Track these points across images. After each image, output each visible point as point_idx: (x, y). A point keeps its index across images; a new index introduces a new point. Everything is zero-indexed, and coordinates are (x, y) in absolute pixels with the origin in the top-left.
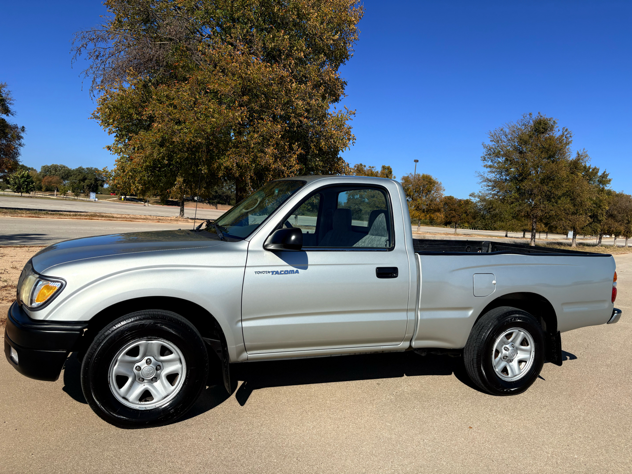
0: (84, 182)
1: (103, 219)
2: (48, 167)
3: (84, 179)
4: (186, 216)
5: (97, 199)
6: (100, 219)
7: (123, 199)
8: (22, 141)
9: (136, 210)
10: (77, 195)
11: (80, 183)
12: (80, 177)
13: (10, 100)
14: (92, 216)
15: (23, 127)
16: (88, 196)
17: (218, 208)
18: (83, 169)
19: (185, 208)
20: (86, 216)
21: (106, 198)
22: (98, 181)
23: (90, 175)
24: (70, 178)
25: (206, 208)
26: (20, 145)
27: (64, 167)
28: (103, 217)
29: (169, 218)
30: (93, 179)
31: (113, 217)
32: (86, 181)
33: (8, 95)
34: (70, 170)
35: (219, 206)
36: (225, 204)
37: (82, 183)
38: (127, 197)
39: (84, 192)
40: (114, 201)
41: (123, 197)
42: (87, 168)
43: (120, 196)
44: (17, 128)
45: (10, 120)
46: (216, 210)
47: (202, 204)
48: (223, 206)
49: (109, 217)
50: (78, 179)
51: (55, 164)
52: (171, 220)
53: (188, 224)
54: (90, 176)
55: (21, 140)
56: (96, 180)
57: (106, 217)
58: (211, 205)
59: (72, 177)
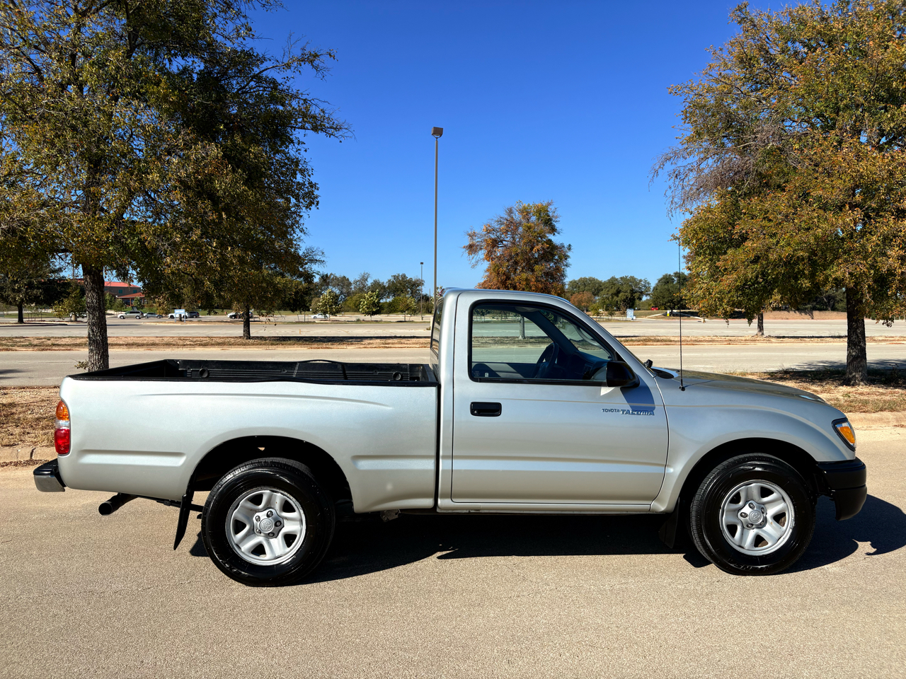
0: (618, 296)
1: (659, 343)
2: (575, 282)
3: (618, 292)
4: (766, 333)
5: (634, 318)
6: (655, 343)
7: (668, 315)
8: (569, 261)
9: (692, 329)
10: (611, 314)
11: (613, 298)
12: (614, 290)
13: (557, 217)
14: (645, 340)
15: (570, 245)
16: (624, 314)
17: (815, 317)
18: (617, 280)
19: (764, 321)
20: (639, 341)
21: (646, 315)
22: (636, 292)
23: (625, 286)
24: (602, 292)
25: (793, 319)
26: (566, 266)
27: (594, 279)
28: (658, 341)
29: (743, 338)
30: (628, 291)
31: (671, 341)
32: (620, 295)
33: (554, 212)
34: (601, 282)
35: (816, 313)
36: (826, 310)
37: (615, 297)
38: (675, 311)
39: (619, 309)
40: (657, 318)
41: (668, 312)
42: (621, 278)
43: (665, 311)
44: (563, 247)
45: (556, 239)
46: (813, 320)
47: (786, 312)
48: (822, 313)
49: (666, 341)
50: (610, 293)
51: (583, 277)
52: (746, 340)
53: (770, 344)
54: (625, 288)
55: (568, 259)
56: (633, 292)
57: (662, 341)
58: (803, 314)
59: (603, 291)
